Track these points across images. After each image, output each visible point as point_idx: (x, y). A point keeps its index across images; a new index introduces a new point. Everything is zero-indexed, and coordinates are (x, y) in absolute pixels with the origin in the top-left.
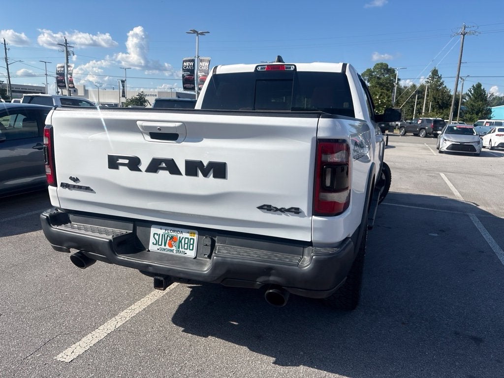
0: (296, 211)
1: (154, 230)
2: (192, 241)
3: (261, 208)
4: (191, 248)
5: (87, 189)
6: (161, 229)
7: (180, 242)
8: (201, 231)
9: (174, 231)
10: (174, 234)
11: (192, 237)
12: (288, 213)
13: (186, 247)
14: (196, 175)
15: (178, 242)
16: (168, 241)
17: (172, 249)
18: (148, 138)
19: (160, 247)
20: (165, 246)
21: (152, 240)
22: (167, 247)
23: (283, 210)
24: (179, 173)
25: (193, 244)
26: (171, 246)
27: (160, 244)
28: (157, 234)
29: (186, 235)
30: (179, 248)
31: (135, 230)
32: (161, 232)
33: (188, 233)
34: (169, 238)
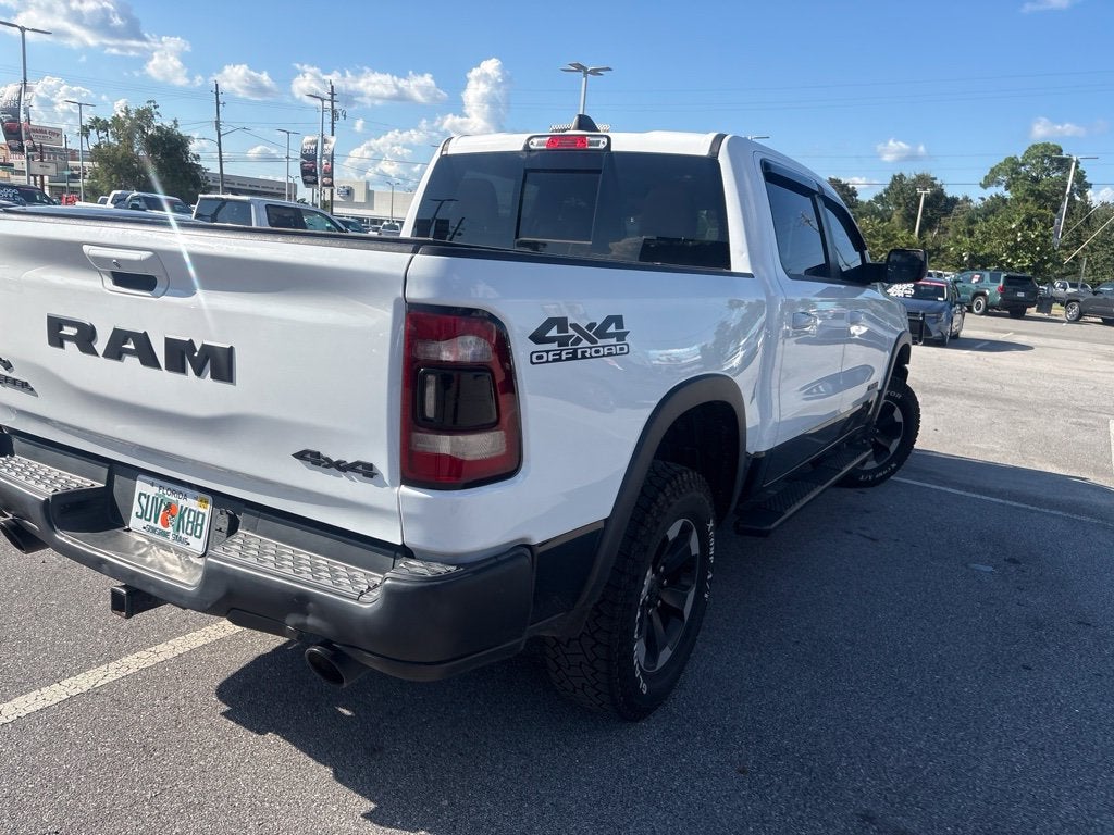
0: (367, 471)
1: (141, 486)
2: (201, 516)
3: (301, 456)
4: (198, 534)
5: (24, 386)
6: (153, 485)
7: (182, 517)
8: (219, 499)
9: (174, 492)
10: (173, 498)
11: (202, 510)
12: (354, 475)
13: (189, 531)
14: (183, 370)
15: (177, 516)
16: (161, 513)
17: (166, 530)
18: (109, 283)
19: (148, 523)
20: (156, 522)
21: (136, 508)
22: (159, 525)
23: (342, 467)
24: (157, 366)
25: (202, 525)
26: (165, 524)
27: (148, 517)
28: (145, 495)
29: (191, 503)
30: (178, 530)
31: (110, 481)
32: (152, 491)
33: (196, 498)
34: (163, 507)
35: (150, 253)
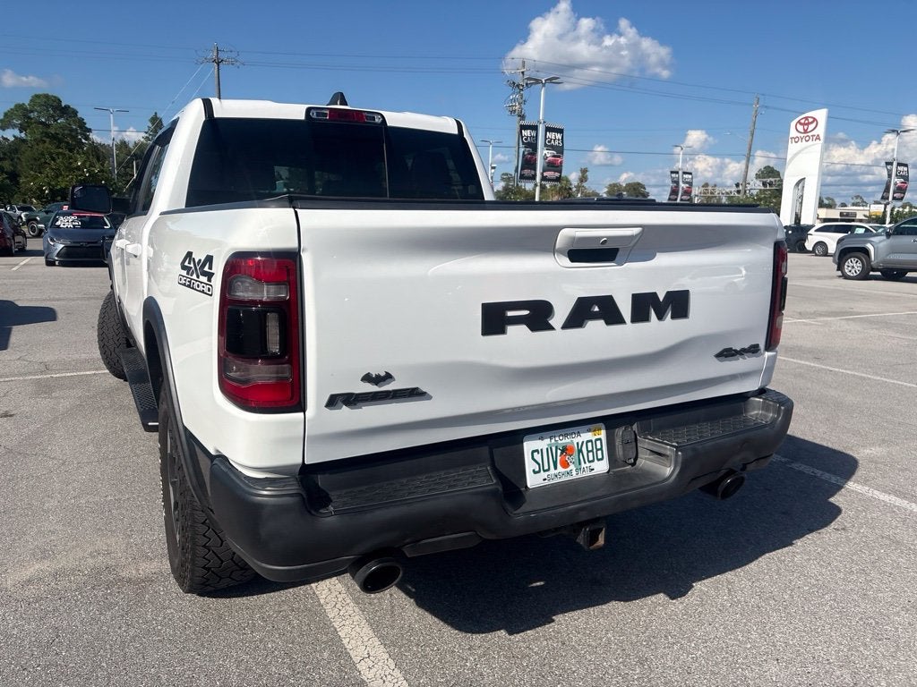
0: (755, 349)
2: (598, 442)
3: (720, 355)
4: (600, 457)
6: (542, 439)
7: (580, 451)
8: (610, 422)
9: (566, 435)
10: (566, 441)
11: (597, 437)
13: (591, 458)
14: (646, 318)
15: (576, 453)
16: (559, 458)
17: (568, 469)
18: (566, 261)
19: (547, 473)
20: (556, 468)
21: (530, 466)
22: (560, 469)
23: (743, 352)
24: (621, 321)
25: (601, 449)
26: (565, 465)
27: (546, 468)
28: (537, 451)
29: (586, 436)
30: (580, 464)
32: (542, 444)
33: (589, 431)
34: (559, 452)
35: (639, 229)
